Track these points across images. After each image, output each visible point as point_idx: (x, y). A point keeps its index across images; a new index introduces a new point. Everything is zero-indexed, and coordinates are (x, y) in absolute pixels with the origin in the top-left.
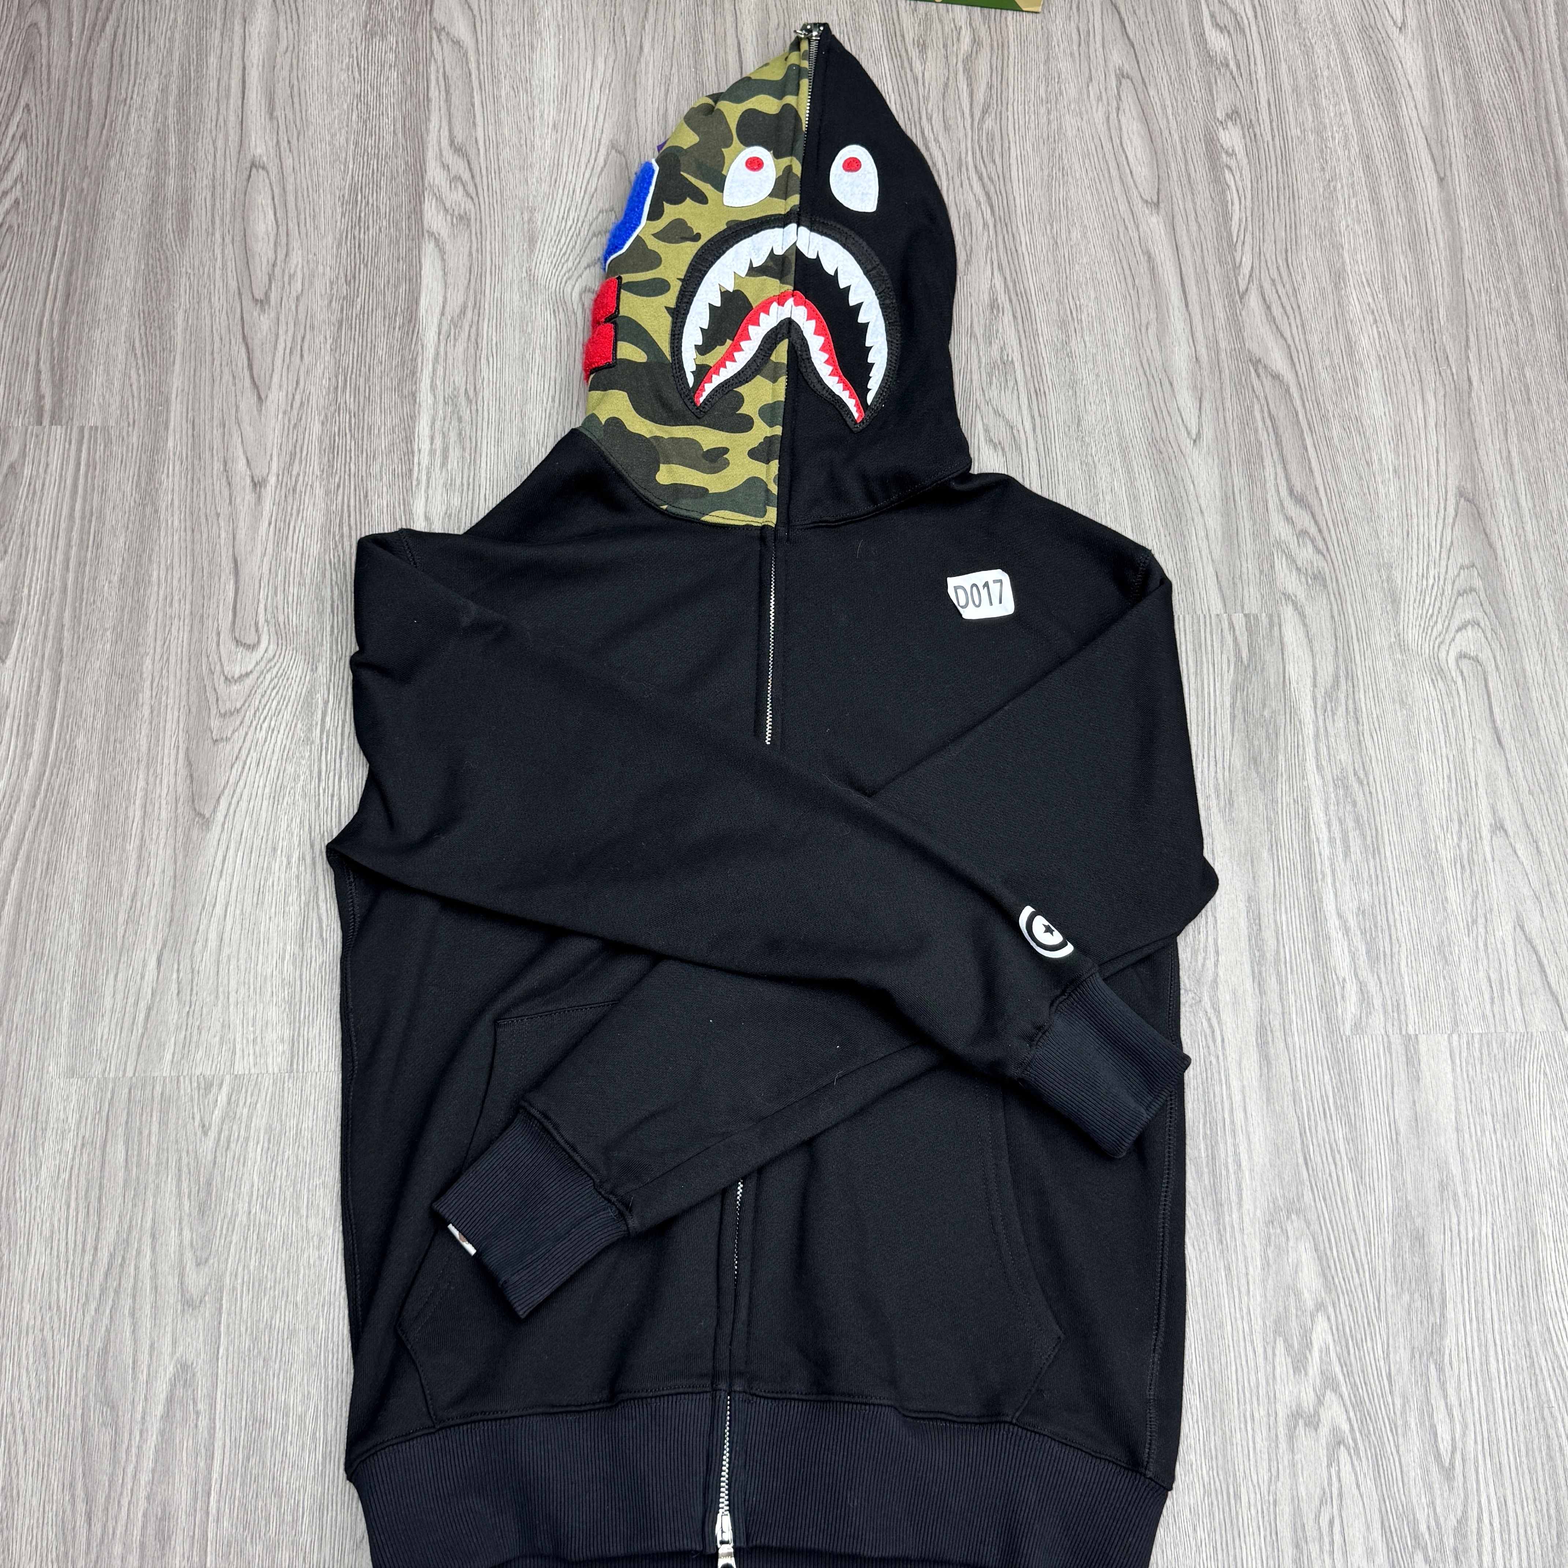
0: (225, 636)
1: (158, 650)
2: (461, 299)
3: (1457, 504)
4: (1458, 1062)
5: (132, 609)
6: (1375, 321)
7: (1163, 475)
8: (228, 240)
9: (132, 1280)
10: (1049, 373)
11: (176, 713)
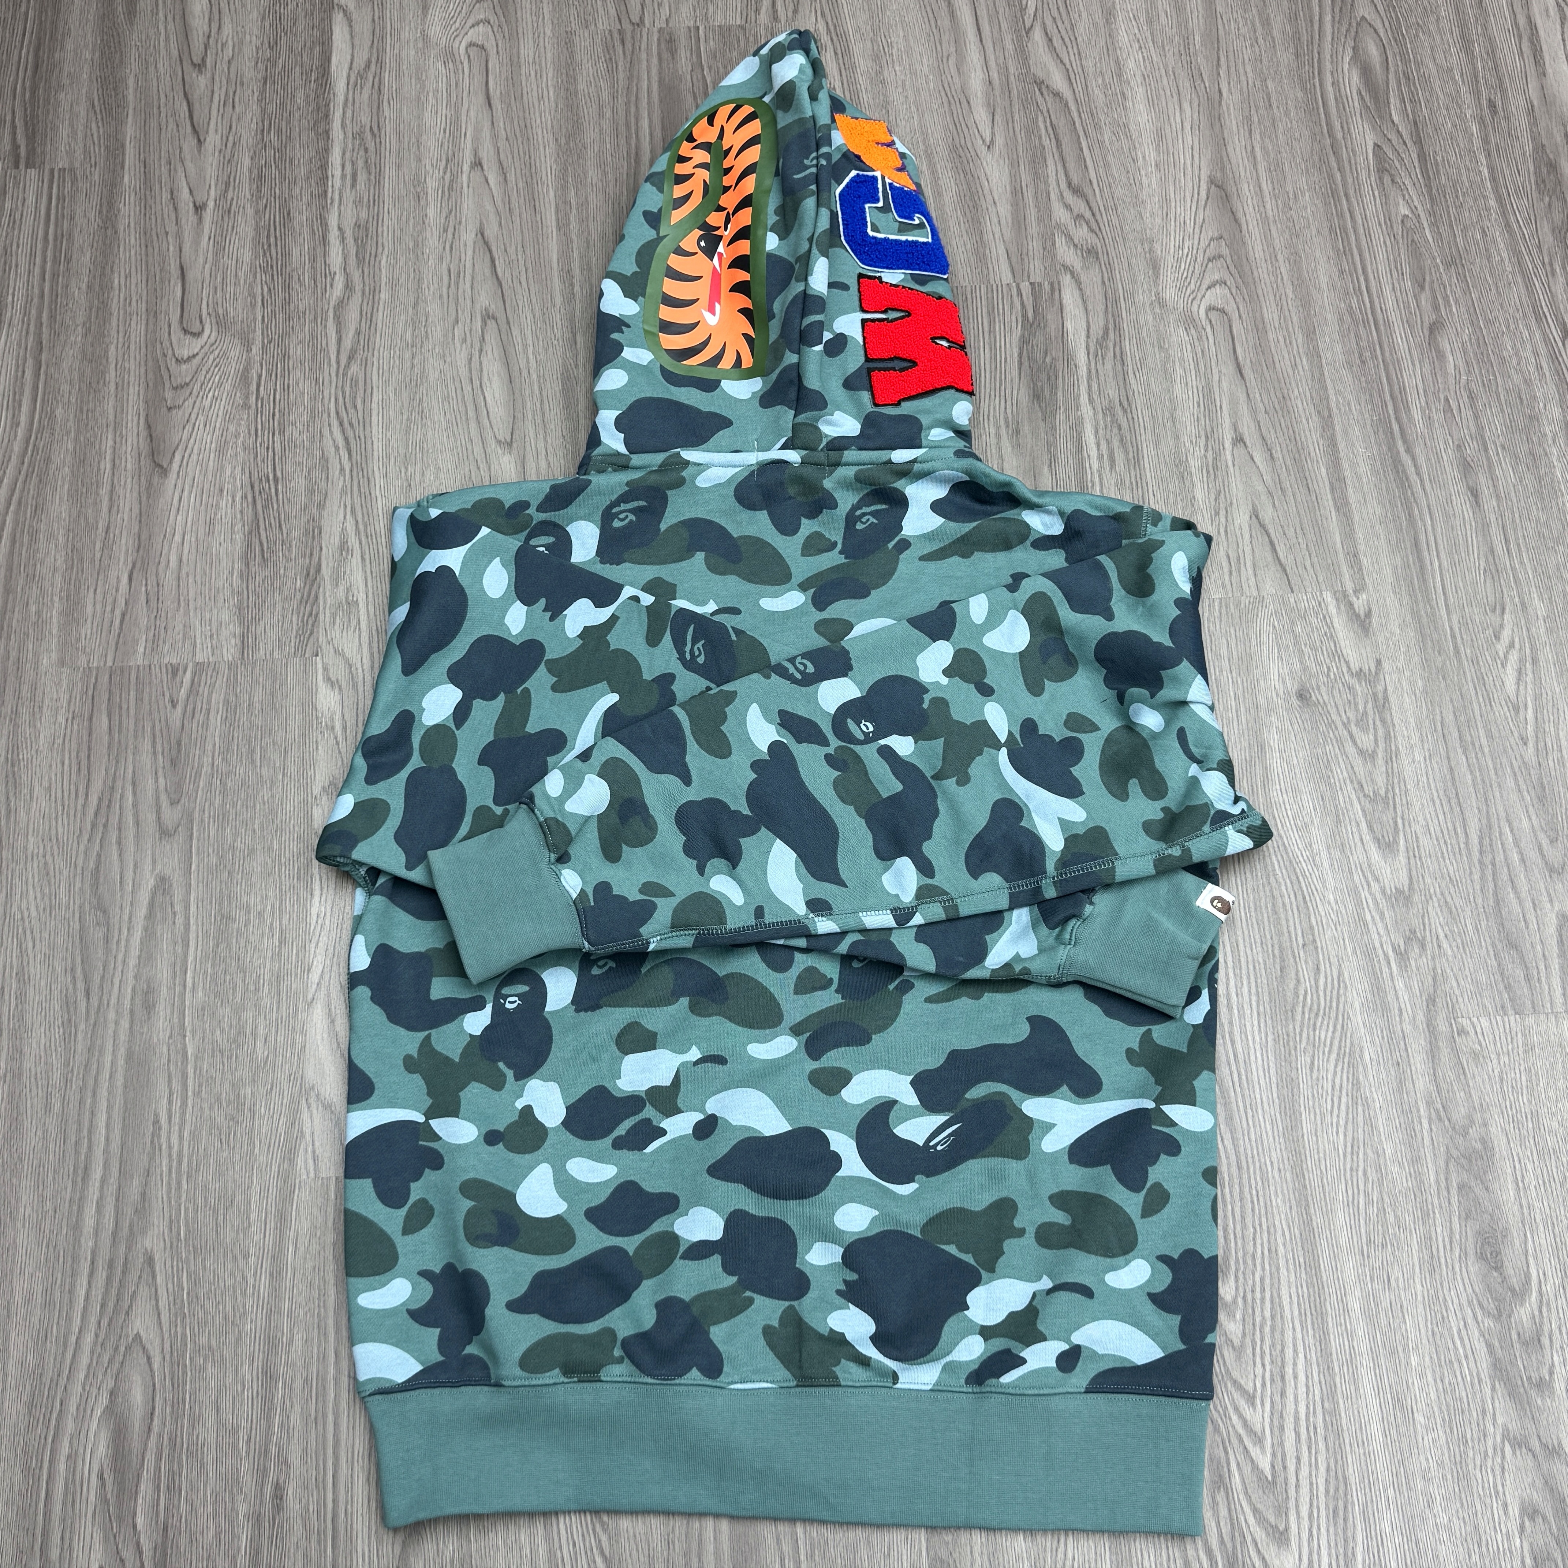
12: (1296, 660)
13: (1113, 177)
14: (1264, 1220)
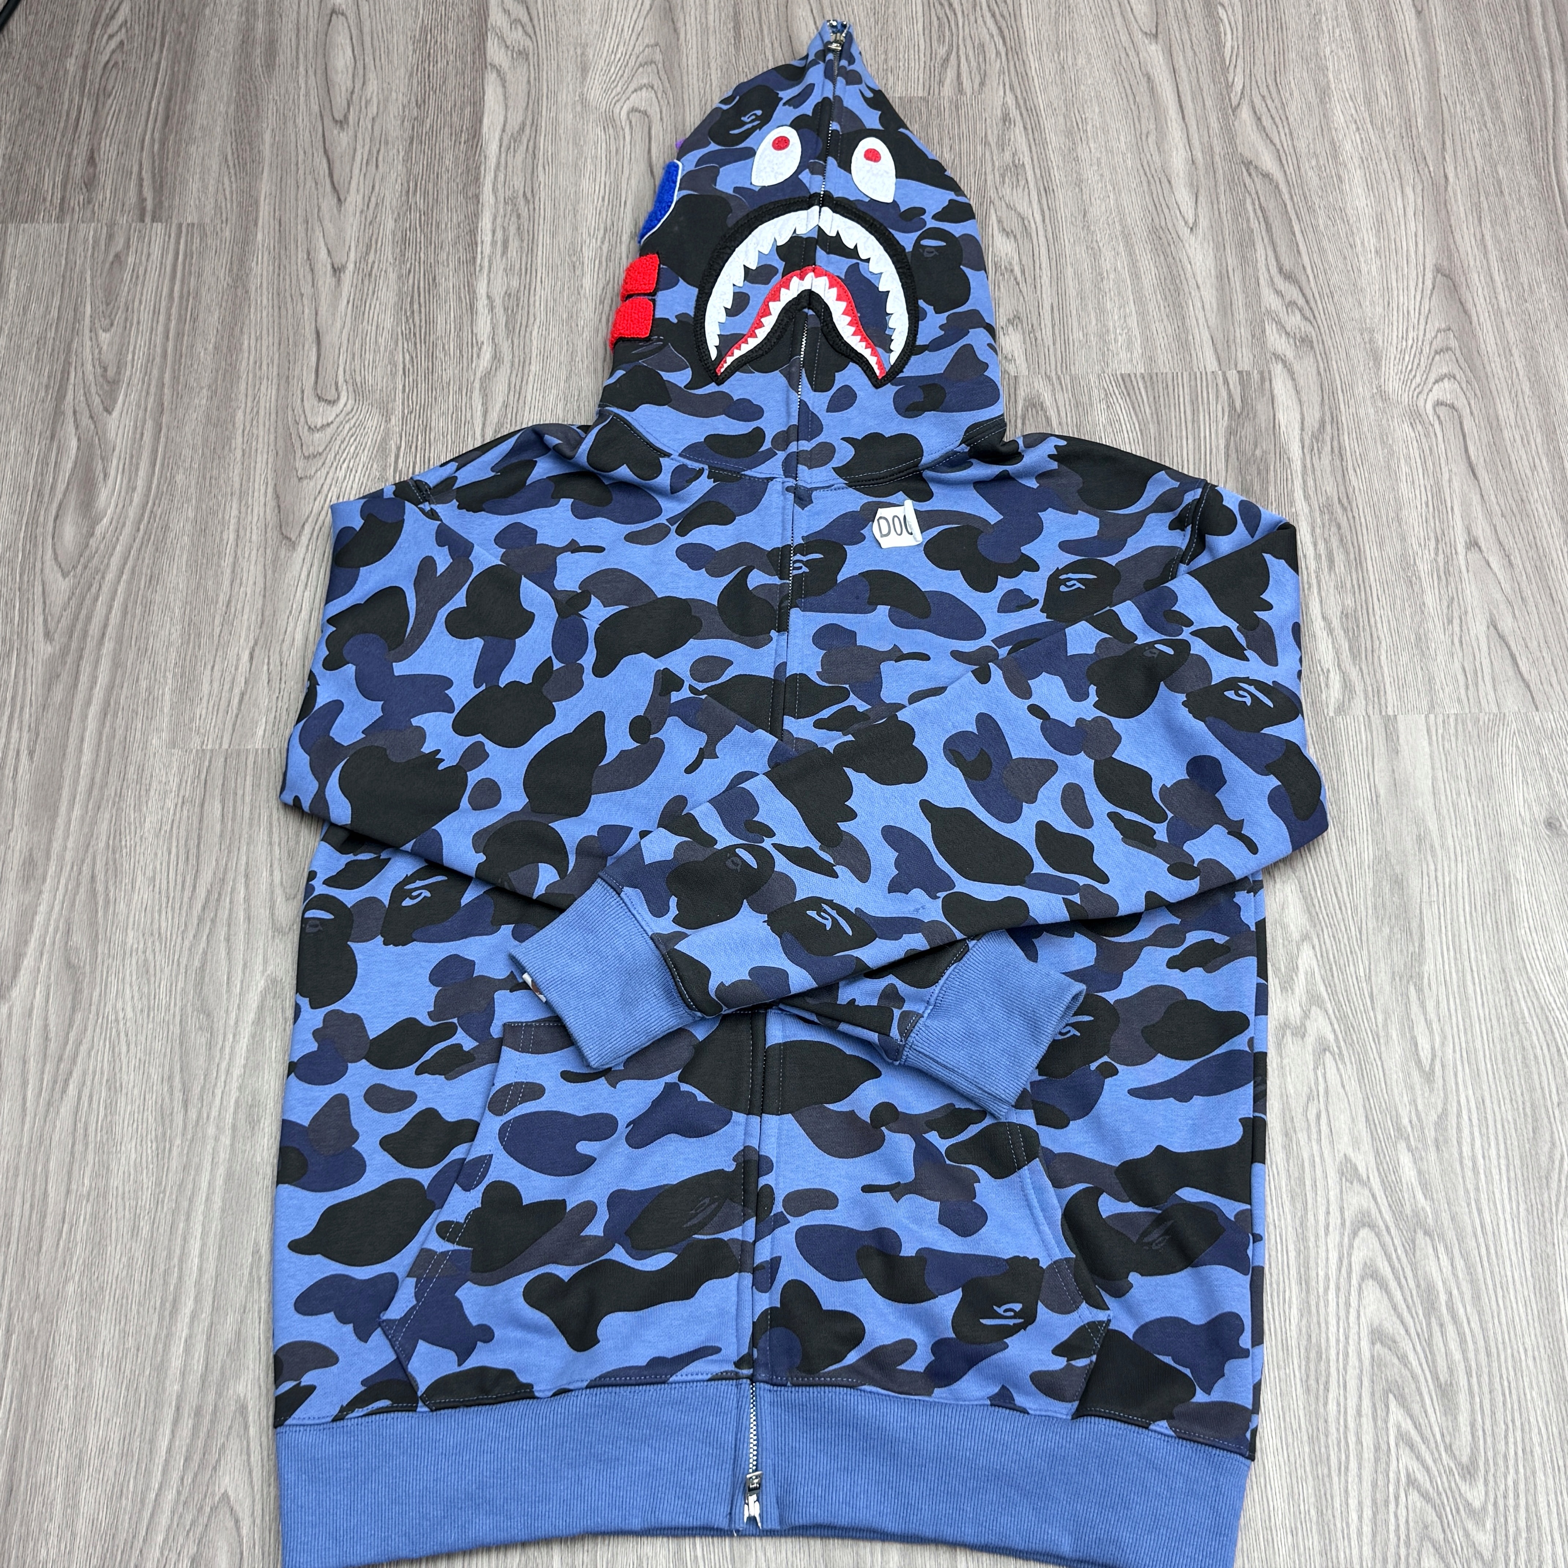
0: (309, 391)
1: (249, 404)
2: (520, 120)
3: (1435, 278)
4: (1434, 738)
5: (226, 371)
6: (1358, 129)
7: (1162, 258)
8: (311, 72)
9: (227, 912)
10: (1057, 175)
11: (265, 456)
12: (1543, 785)
13: (1328, 262)
14: (1517, 1415)
